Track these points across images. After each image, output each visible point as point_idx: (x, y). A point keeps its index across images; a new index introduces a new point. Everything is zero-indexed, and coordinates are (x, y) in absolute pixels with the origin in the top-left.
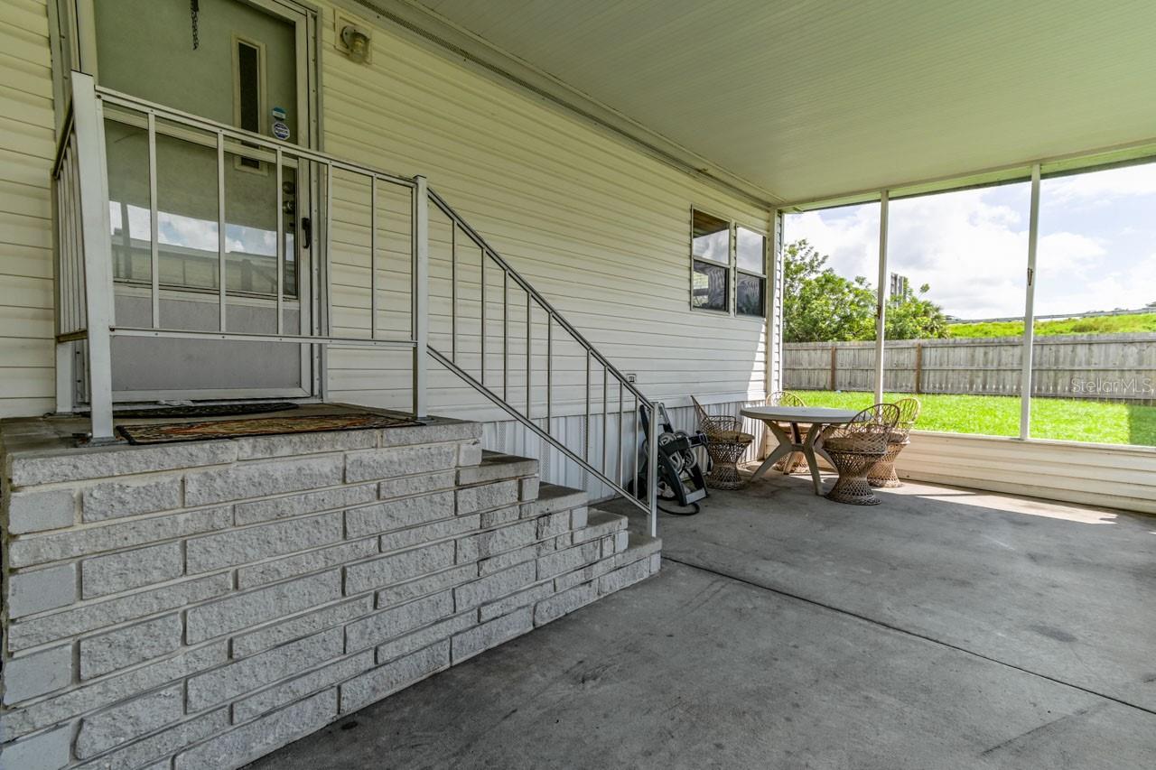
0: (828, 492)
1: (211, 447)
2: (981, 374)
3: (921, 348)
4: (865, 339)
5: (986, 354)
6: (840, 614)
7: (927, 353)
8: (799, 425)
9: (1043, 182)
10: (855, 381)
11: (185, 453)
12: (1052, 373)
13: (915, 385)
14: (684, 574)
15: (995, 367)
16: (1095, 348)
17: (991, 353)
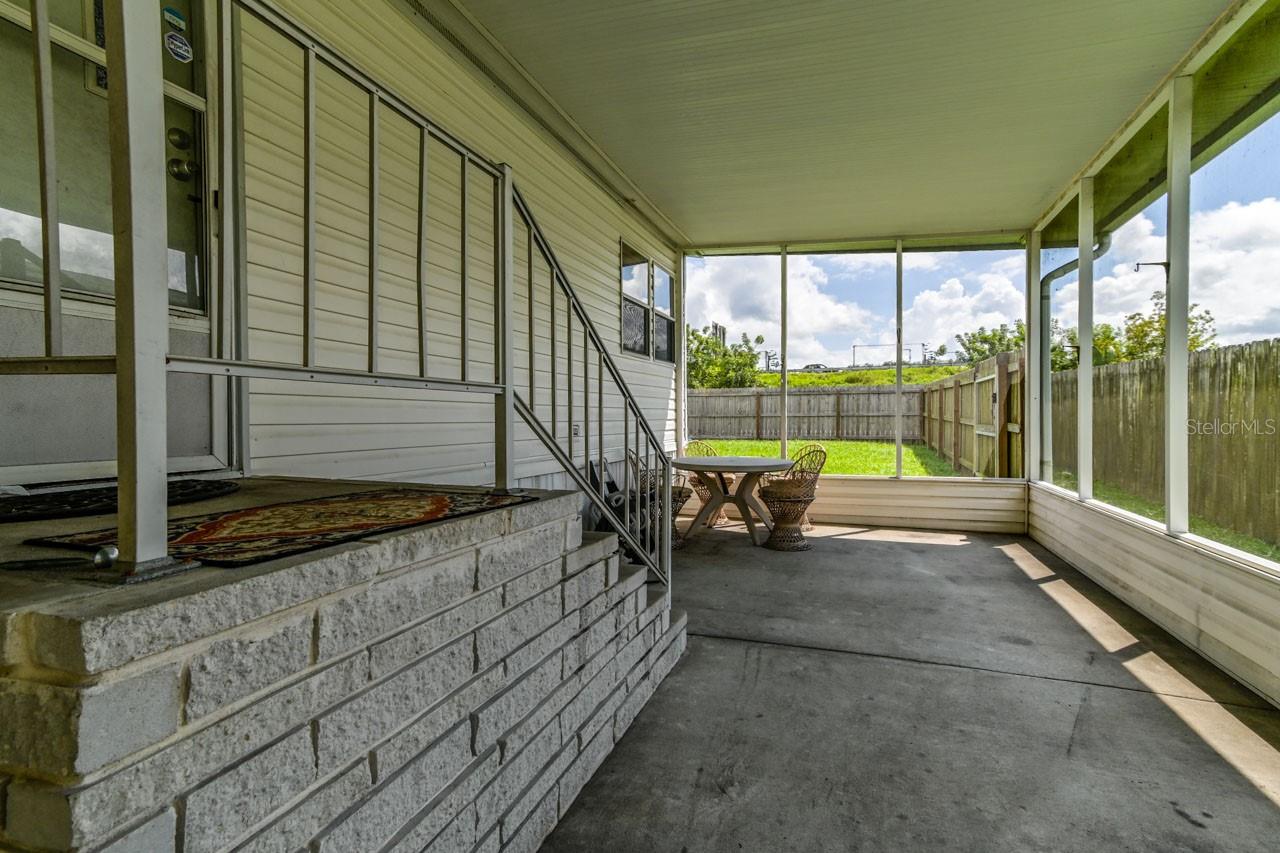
0: (765, 541)
1: (351, 555)
2: (806, 420)
3: (759, 396)
4: (714, 387)
5: (809, 401)
6: (876, 659)
7: (764, 400)
8: (725, 475)
9: (904, 254)
10: (704, 428)
11: (324, 572)
12: (855, 419)
13: (755, 432)
14: (711, 647)
15: (816, 414)
16: (881, 396)
17: (812, 401)
